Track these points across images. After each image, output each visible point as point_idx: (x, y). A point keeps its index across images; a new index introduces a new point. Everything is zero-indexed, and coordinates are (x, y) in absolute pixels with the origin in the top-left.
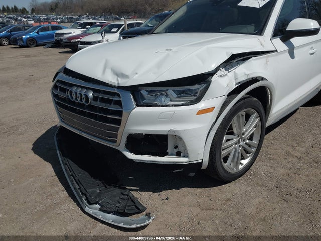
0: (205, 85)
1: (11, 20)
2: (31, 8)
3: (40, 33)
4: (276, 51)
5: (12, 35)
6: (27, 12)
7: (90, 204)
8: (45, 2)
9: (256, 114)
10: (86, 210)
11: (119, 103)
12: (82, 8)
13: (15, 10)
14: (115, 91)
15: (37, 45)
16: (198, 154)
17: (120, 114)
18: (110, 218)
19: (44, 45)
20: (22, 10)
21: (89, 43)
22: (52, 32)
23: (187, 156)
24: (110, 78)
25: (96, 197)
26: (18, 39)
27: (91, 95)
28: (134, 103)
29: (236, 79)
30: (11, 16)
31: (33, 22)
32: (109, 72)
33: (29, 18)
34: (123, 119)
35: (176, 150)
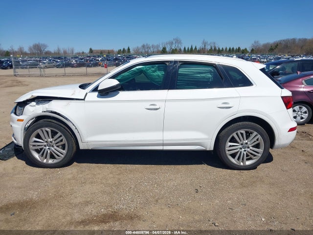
2: (251, 49)
4: (84, 99)
6: (248, 51)
9: (60, 133)
13: (238, 50)
20: (244, 50)
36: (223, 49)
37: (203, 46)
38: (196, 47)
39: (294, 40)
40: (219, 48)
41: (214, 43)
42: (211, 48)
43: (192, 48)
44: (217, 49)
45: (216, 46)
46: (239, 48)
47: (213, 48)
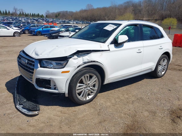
0: (66, 62)
1: (34, 21)
2: (46, 15)
3: (43, 29)
4: (109, 50)
5: (30, 29)
6: (44, 17)
7: (20, 105)
8: (54, 13)
9: (95, 76)
10: (17, 106)
11: (34, 65)
12: (72, 16)
13: (38, 15)
14: (34, 60)
15: (42, 35)
16: (62, 89)
17: (33, 69)
18: (24, 111)
19: (45, 35)
20: (42, 16)
21: (63, 36)
22: (50, 29)
23: (57, 90)
24: (33, 56)
25: (23, 103)
26: (33, 31)
27: (27, 61)
28: (39, 66)
29: (83, 61)
30: (35, 18)
31: (45, 22)
32: (34, 53)
33: (44, 20)
34: (34, 72)
35: (55, 87)
36: (28, 14)
37: (15, 11)
38: (9, 11)
39: (67, 12)
40: (26, 13)
41: (22, 10)
42: (20, 13)
43: (6, 12)
44: (25, 14)
45: (24, 12)
46: (38, 14)
47: (22, 13)
